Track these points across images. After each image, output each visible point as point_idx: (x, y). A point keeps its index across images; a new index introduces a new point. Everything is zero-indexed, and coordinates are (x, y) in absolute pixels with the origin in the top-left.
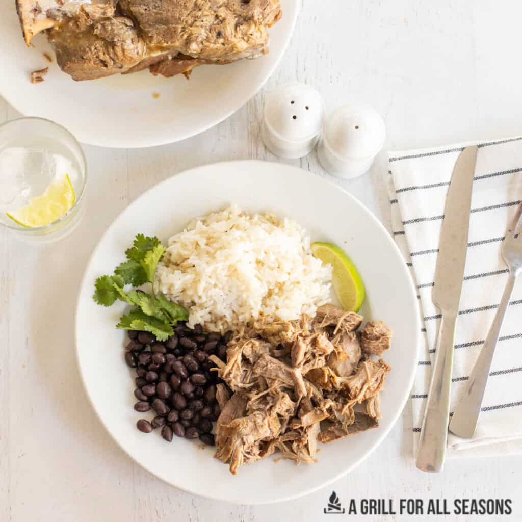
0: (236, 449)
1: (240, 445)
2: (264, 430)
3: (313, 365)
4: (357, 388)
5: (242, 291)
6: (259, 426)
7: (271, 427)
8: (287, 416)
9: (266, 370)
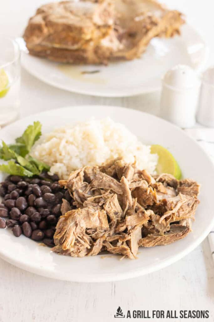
0: (69, 229)
1: (73, 227)
2: (95, 219)
3: (139, 184)
4: (172, 202)
5: (90, 149)
6: (91, 214)
7: (100, 218)
8: (115, 219)
9: (101, 182)
